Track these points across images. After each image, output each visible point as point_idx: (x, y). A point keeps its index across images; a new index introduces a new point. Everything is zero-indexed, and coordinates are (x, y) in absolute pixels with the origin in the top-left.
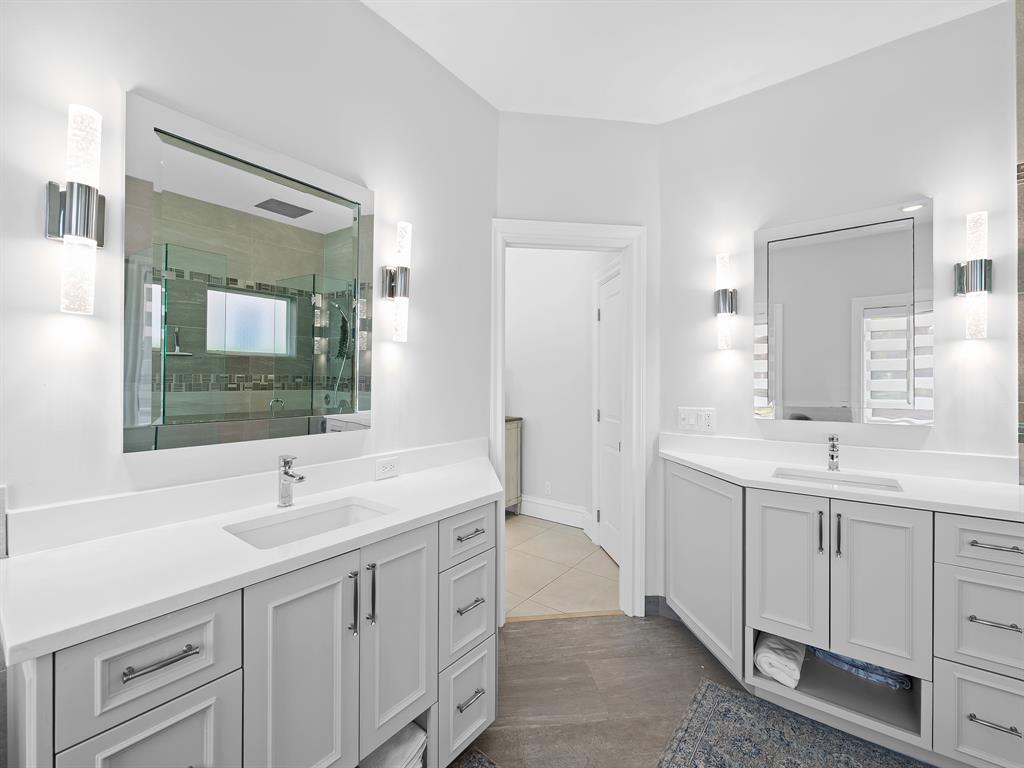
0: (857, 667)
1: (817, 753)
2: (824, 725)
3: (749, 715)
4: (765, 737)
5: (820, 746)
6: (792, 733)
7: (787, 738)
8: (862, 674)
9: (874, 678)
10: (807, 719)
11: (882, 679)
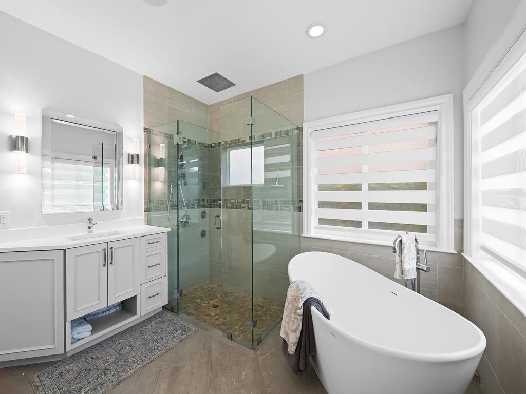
0: (105, 312)
1: (109, 350)
2: (102, 341)
3: (72, 365)
4: (87, 364)
5: (107, 347)
6: (95, 353)
7: (94, 356)
8: (107, 313)
9: (112, 311)
10: (95, 345)
11: (115, 309)
